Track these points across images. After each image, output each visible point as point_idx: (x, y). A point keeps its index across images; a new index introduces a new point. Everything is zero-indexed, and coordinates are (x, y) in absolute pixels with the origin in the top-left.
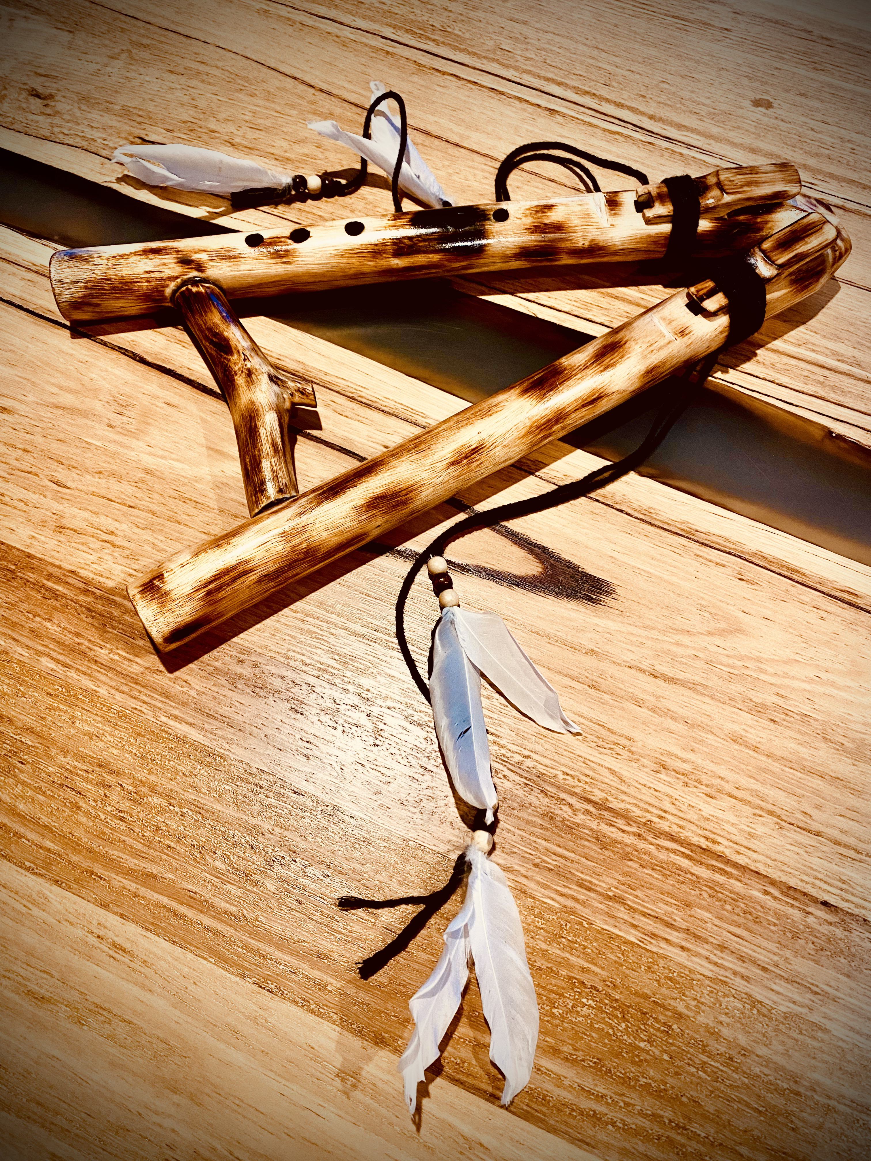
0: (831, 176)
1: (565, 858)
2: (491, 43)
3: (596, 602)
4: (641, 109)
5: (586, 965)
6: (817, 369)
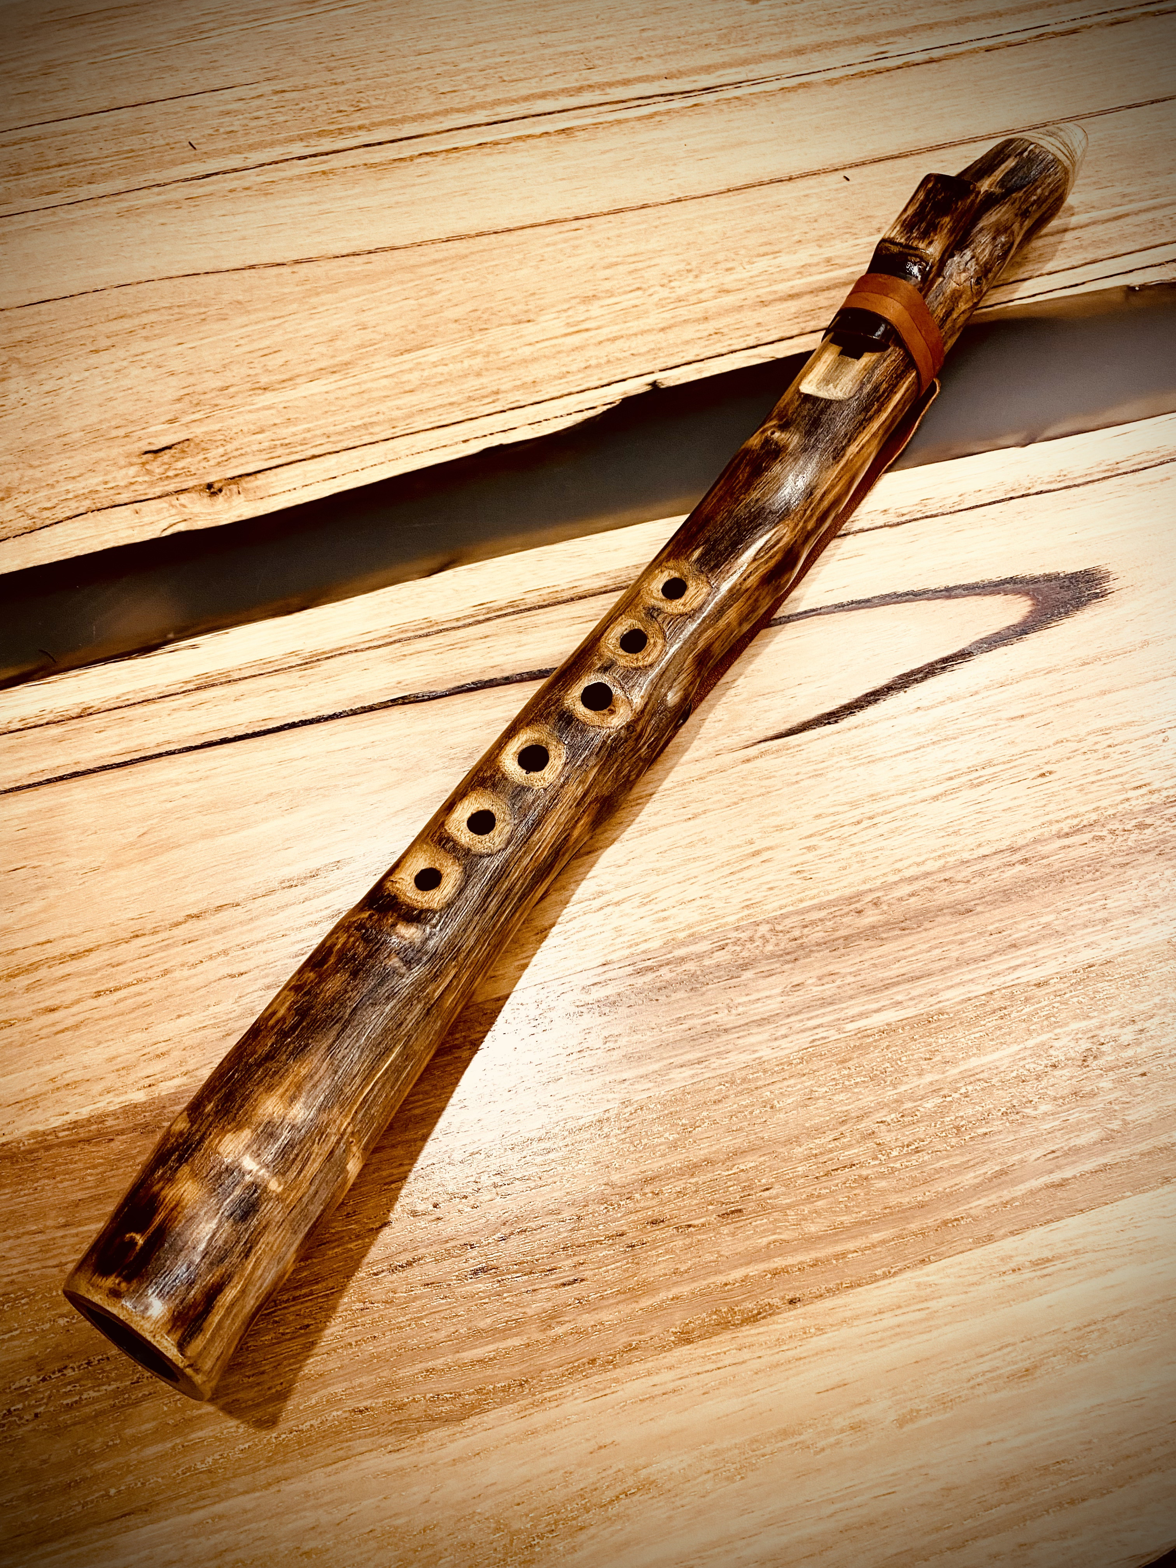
0: (891, 33)
2: (425, 94)
4: (650, 73)
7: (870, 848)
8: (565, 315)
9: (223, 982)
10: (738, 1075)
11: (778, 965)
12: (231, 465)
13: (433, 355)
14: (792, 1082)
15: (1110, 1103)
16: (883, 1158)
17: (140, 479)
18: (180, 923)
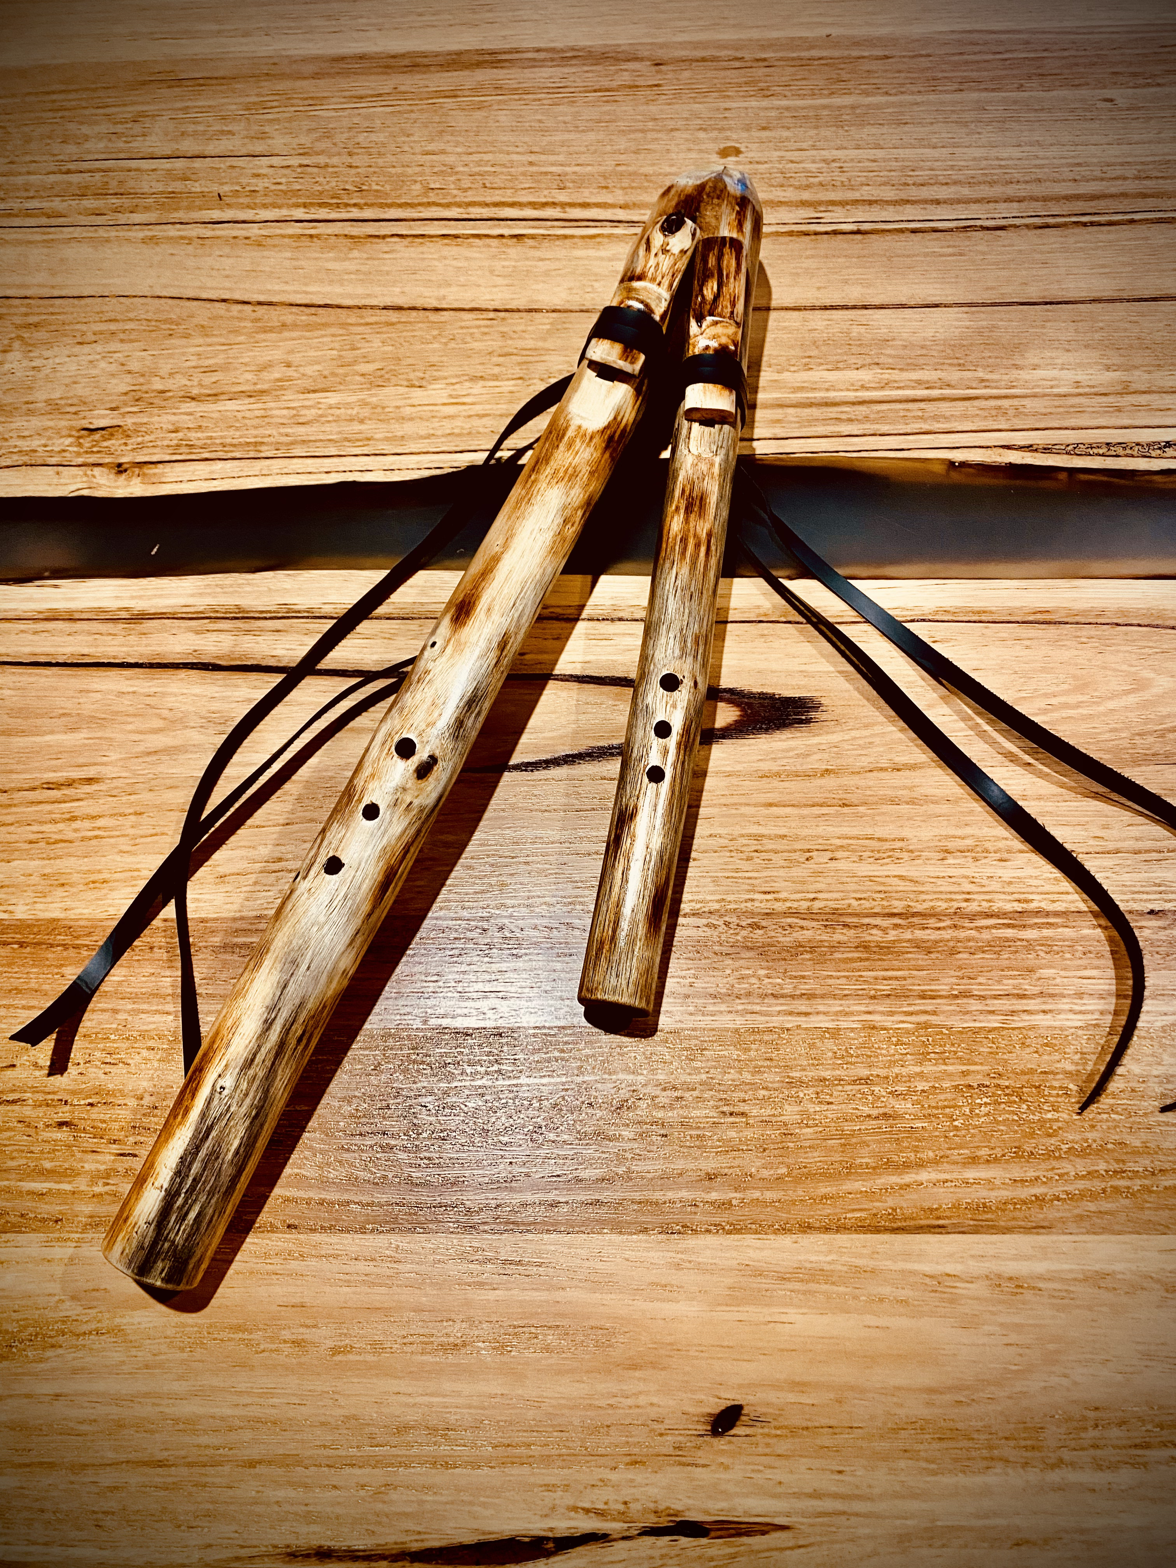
0: (833, 203)
1: (896, 978)
2: (418, 186)
3: (808, 721)
4: (610, 201)
5: (964, 1068)
6: (910, 406)
8: (453, 387)
12: (142, 453)
13: (333, 398)
17: (70, 449)
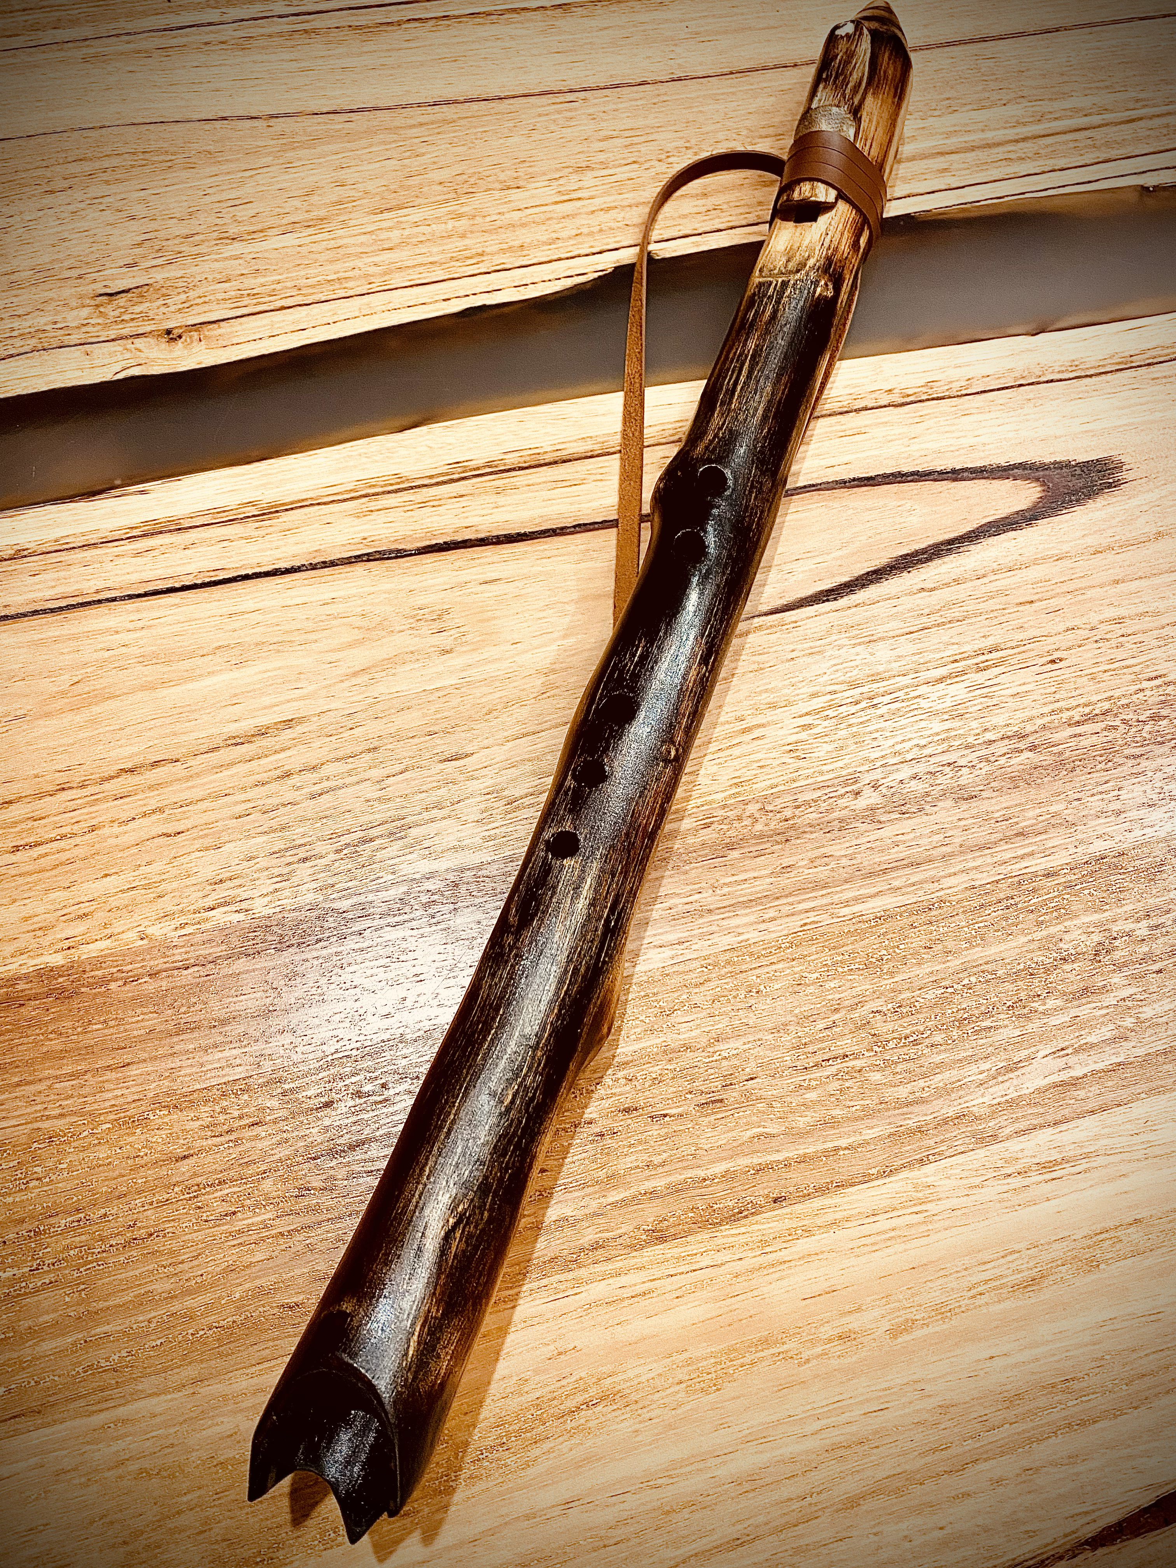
3: (1117, 484)
6: (1077, 135)
7: (868, 729)
8: (555, 183)
9: (156, 840)
10: (723, 958)
11: (768, 845)
12: (194, 312)
13: (415, 215)
14: (780, 966)
15: (1124, 1000)
16: (878, 1050)
17: (91, 321)
18: (112, 778)
